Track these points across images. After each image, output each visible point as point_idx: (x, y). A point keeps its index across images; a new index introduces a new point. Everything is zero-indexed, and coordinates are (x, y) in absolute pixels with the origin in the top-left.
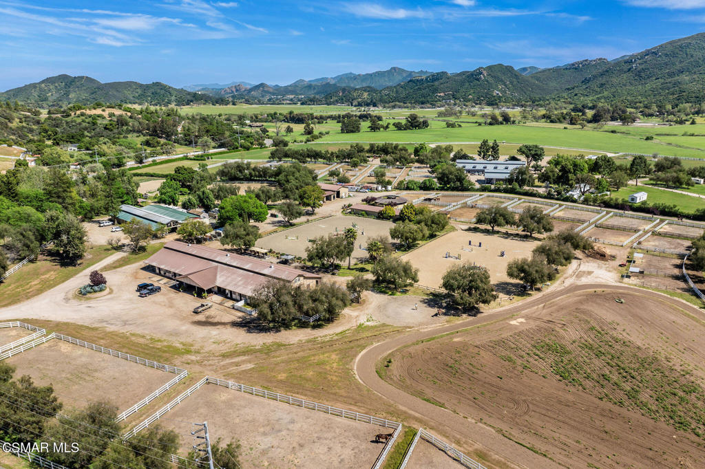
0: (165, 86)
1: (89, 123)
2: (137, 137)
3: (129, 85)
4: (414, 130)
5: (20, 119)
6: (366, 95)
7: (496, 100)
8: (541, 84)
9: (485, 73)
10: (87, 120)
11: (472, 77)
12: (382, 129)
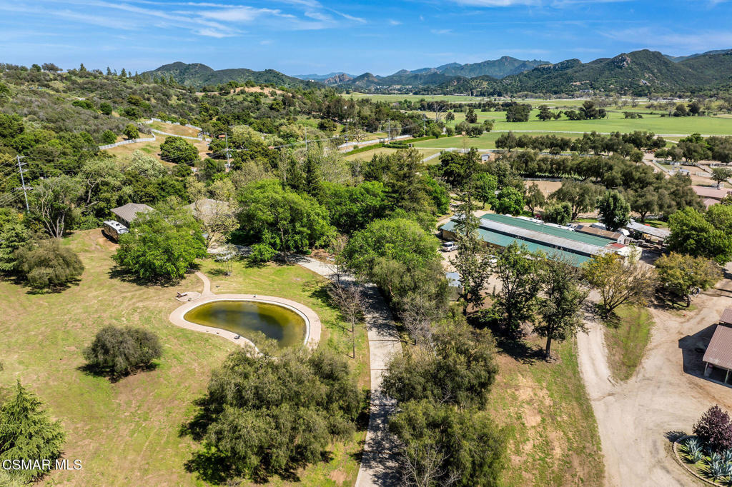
0: (278, 74)
1: (251, 102)
2: (307, 119)
3: (242, 72)
4: (589, 121)
5: (178, 96)
6: (485, 84)
7: (644, 90)
8: (695, 73)
9: (629, 59)
10: (249, 99)
11: (615, 64)
12: (552, 119)
